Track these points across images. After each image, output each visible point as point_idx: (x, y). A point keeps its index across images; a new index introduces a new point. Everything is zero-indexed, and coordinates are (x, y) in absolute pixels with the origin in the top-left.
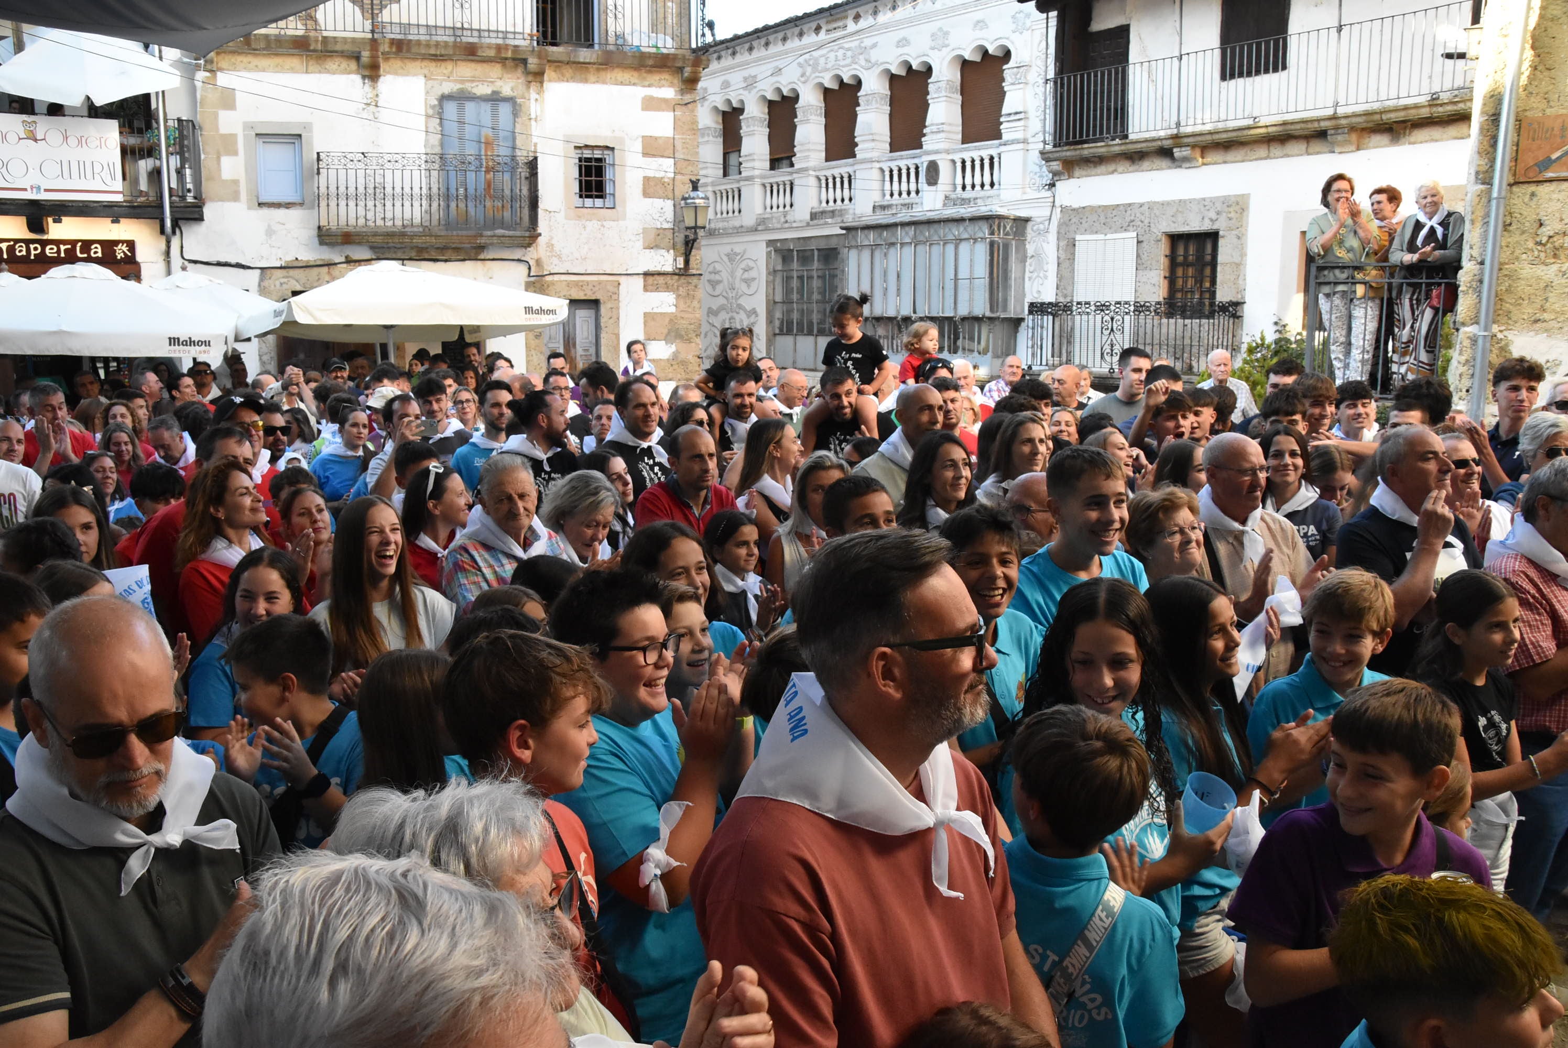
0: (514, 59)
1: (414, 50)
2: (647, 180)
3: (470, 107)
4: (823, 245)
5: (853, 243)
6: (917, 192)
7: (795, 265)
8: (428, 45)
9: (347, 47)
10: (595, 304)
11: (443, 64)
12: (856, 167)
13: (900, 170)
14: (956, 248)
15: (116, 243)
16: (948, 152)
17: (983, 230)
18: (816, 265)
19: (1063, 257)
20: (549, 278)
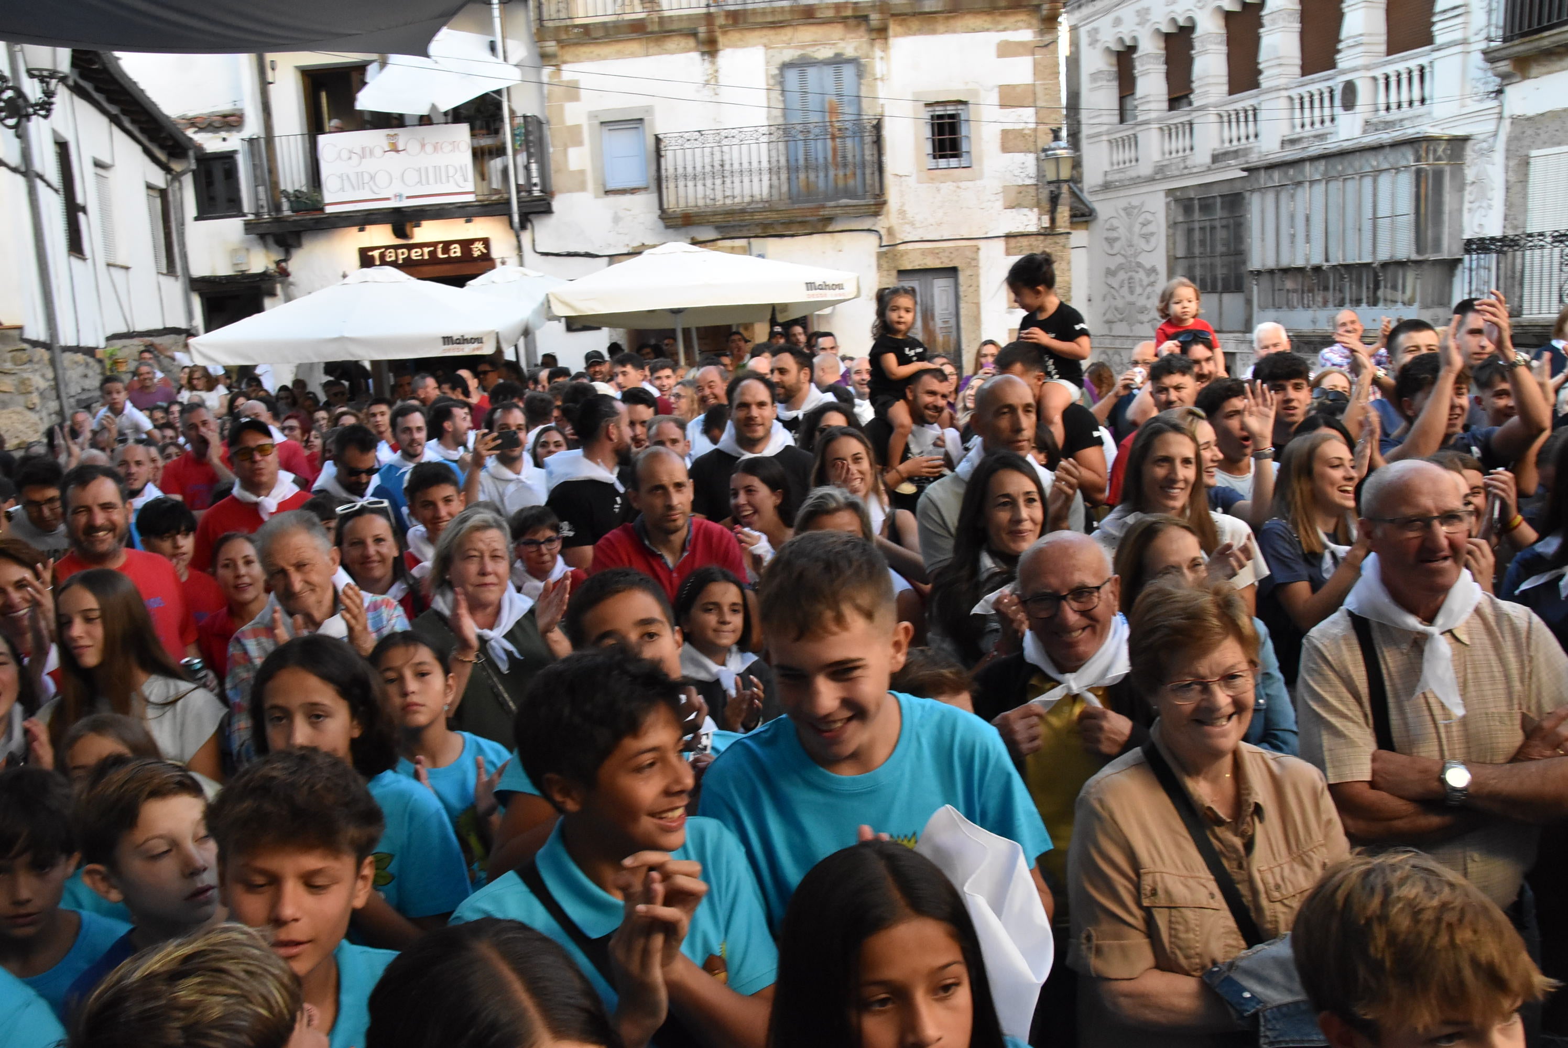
0: (856, 17)
1: (751, 19)
2: (1005, 133)
3: (812, 72)
4: (1226, 190)
5: (1256, 186)
6: (1333, 120)
7: (1197, 215)
8: (764, 13)
9: (684, 25)
10: (952, 271)
11: (783, 31)
12: (1262, 98)
13: (1311, 96)
14: (1375, 181)
15: (472, 241)
16: (1367, 68)
17: (1407, 155)
18: (1219, 213)
19: (1513, 179)
20: (902, 247)
